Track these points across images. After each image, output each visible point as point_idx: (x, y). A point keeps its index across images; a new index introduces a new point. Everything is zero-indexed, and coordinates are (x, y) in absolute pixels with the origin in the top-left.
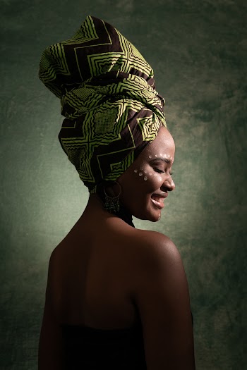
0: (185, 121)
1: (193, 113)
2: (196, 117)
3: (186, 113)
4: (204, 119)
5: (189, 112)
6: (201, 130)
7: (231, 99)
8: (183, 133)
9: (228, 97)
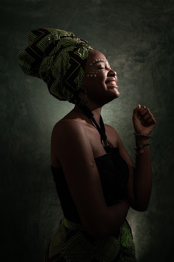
0: (129, 62)
1: (134, 58)
2: (136, 60)
3: (130, 58)
4: (140, 61)
5: (132, 58)
6: (138, 67)
7: (155, 50)
8: (129, 69)
9: (153, 49)
